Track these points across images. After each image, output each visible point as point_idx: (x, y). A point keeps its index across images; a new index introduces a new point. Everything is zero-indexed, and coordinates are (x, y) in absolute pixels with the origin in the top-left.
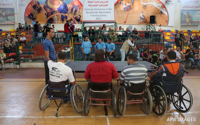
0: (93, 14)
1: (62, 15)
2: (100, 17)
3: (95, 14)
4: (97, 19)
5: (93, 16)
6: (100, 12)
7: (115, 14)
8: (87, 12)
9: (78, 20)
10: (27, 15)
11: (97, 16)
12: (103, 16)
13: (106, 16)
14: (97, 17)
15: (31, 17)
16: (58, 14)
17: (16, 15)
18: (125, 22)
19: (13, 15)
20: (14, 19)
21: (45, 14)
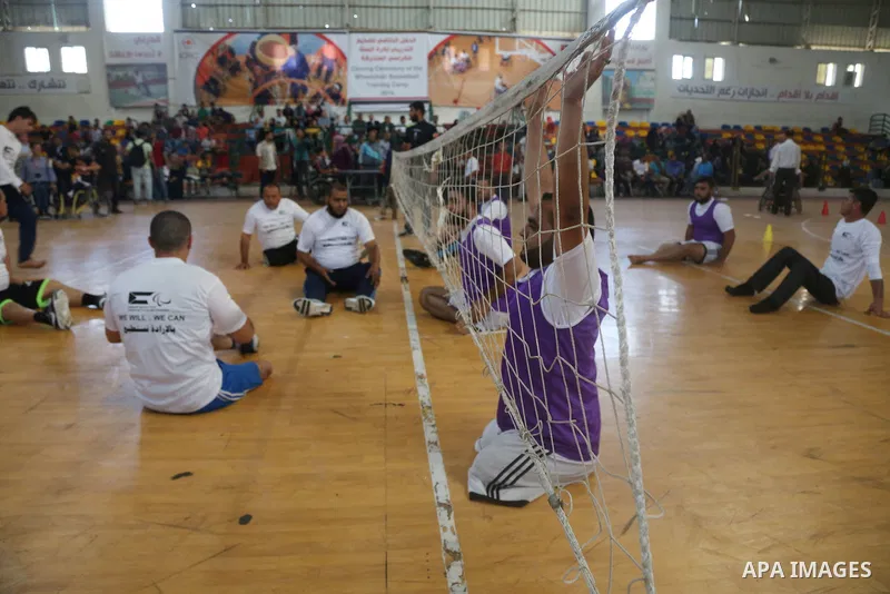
0: (371, 81)
1: (293, 84)
2: (391, 89)
3: (379, 81)
4: (384, 93)
5: (375, 85)
6: (391, 76)
7: (429, 81)
8: (358, 77)
9: (336, 97)
10: (201, 83)
11: (383, 85)
12: (398, 85)
13: (405, 85)
14: (385, 89)
15: (212, 87)
16: (282, 79)
17: (170, 83)
18: (456, 102)
19: (163, 80)
20: (166, 93)
21: (250, 80)
